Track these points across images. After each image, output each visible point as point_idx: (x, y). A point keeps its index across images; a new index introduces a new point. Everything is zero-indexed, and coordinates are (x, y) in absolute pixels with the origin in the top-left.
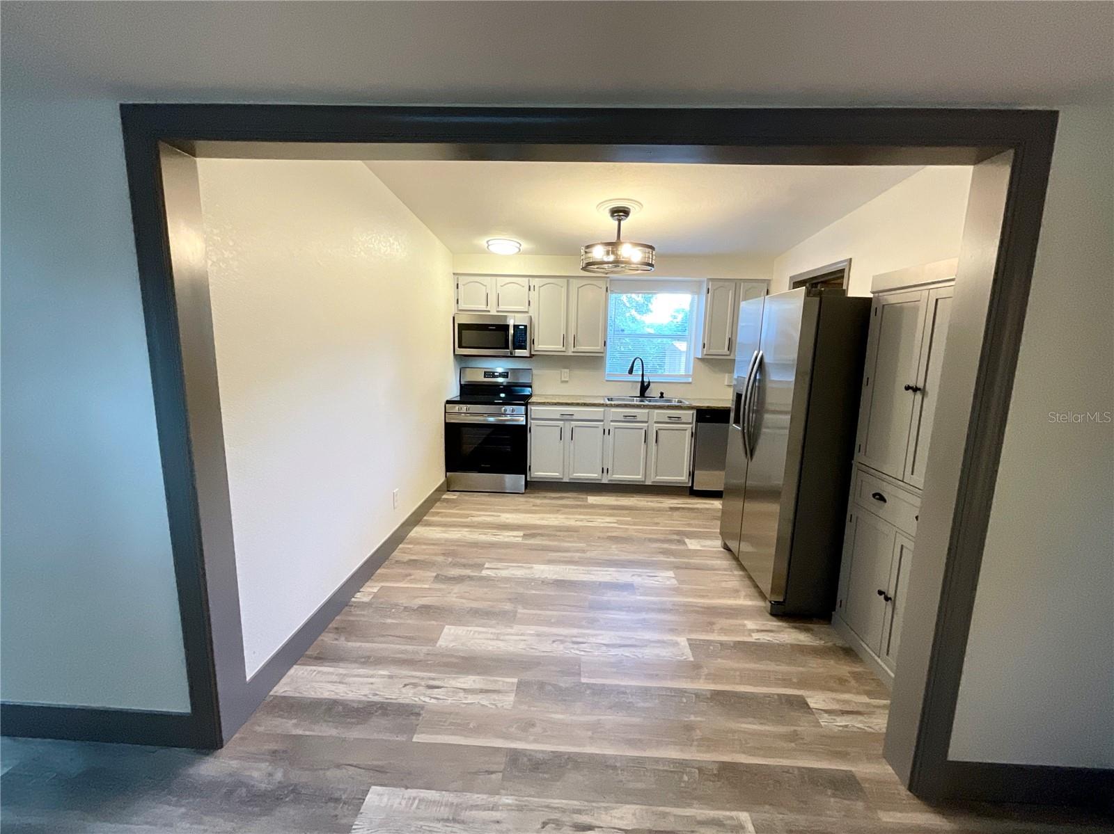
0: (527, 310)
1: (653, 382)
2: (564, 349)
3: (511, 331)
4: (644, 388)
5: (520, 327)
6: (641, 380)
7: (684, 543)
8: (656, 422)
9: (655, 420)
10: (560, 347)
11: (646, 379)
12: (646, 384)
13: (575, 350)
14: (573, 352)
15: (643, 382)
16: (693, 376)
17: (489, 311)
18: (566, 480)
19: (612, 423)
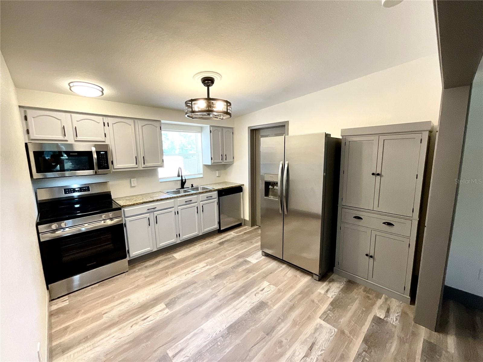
0: (104, 140)
1: (187, 179)
2: (137, 166)
3: (95, 156)
4: (183, 183)
5: (102, 153)
6: (181, 179)
7: (249, 262)
8: (202, 201)
9: (201, 200)
10: (134, 165)
11: (184, 178)
12: (184, 181)
13: (144, 166)
14: (143, 167)
15: (182, 180)
16: (204, 174)
17: (67, 141)
18: (155, 250)
19: (179, 207)
